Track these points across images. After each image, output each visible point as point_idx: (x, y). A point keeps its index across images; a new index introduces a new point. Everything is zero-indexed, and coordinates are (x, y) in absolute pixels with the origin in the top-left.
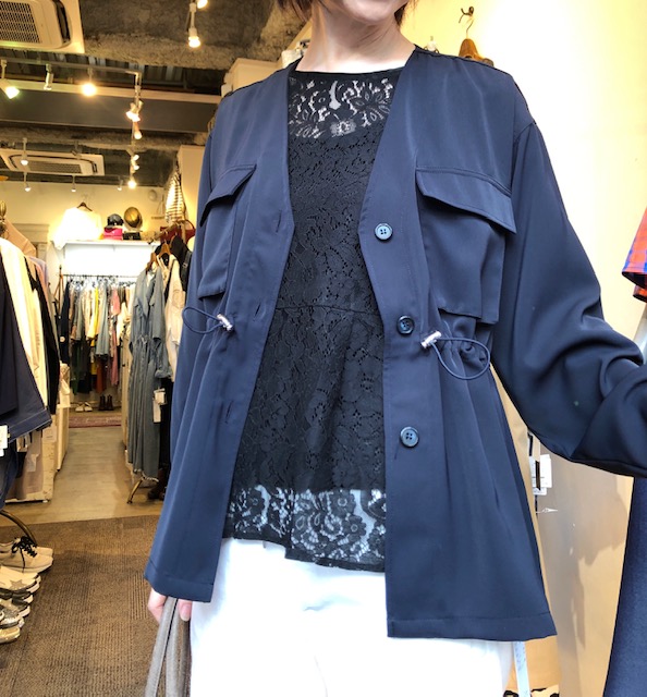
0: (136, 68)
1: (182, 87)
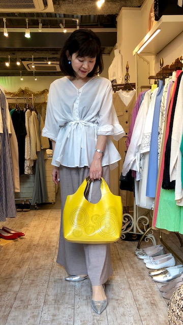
0: (77, 17)
1: (97, 25)
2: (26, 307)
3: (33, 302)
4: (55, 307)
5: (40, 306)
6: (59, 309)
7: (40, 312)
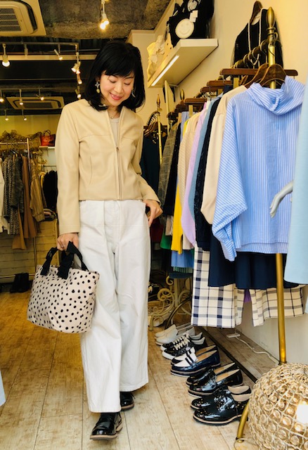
2: (16, 424)
3: (26, 416)
4: (56, 420)
5: (36, 420)
6: (62, 422)
7: (36, 429)
